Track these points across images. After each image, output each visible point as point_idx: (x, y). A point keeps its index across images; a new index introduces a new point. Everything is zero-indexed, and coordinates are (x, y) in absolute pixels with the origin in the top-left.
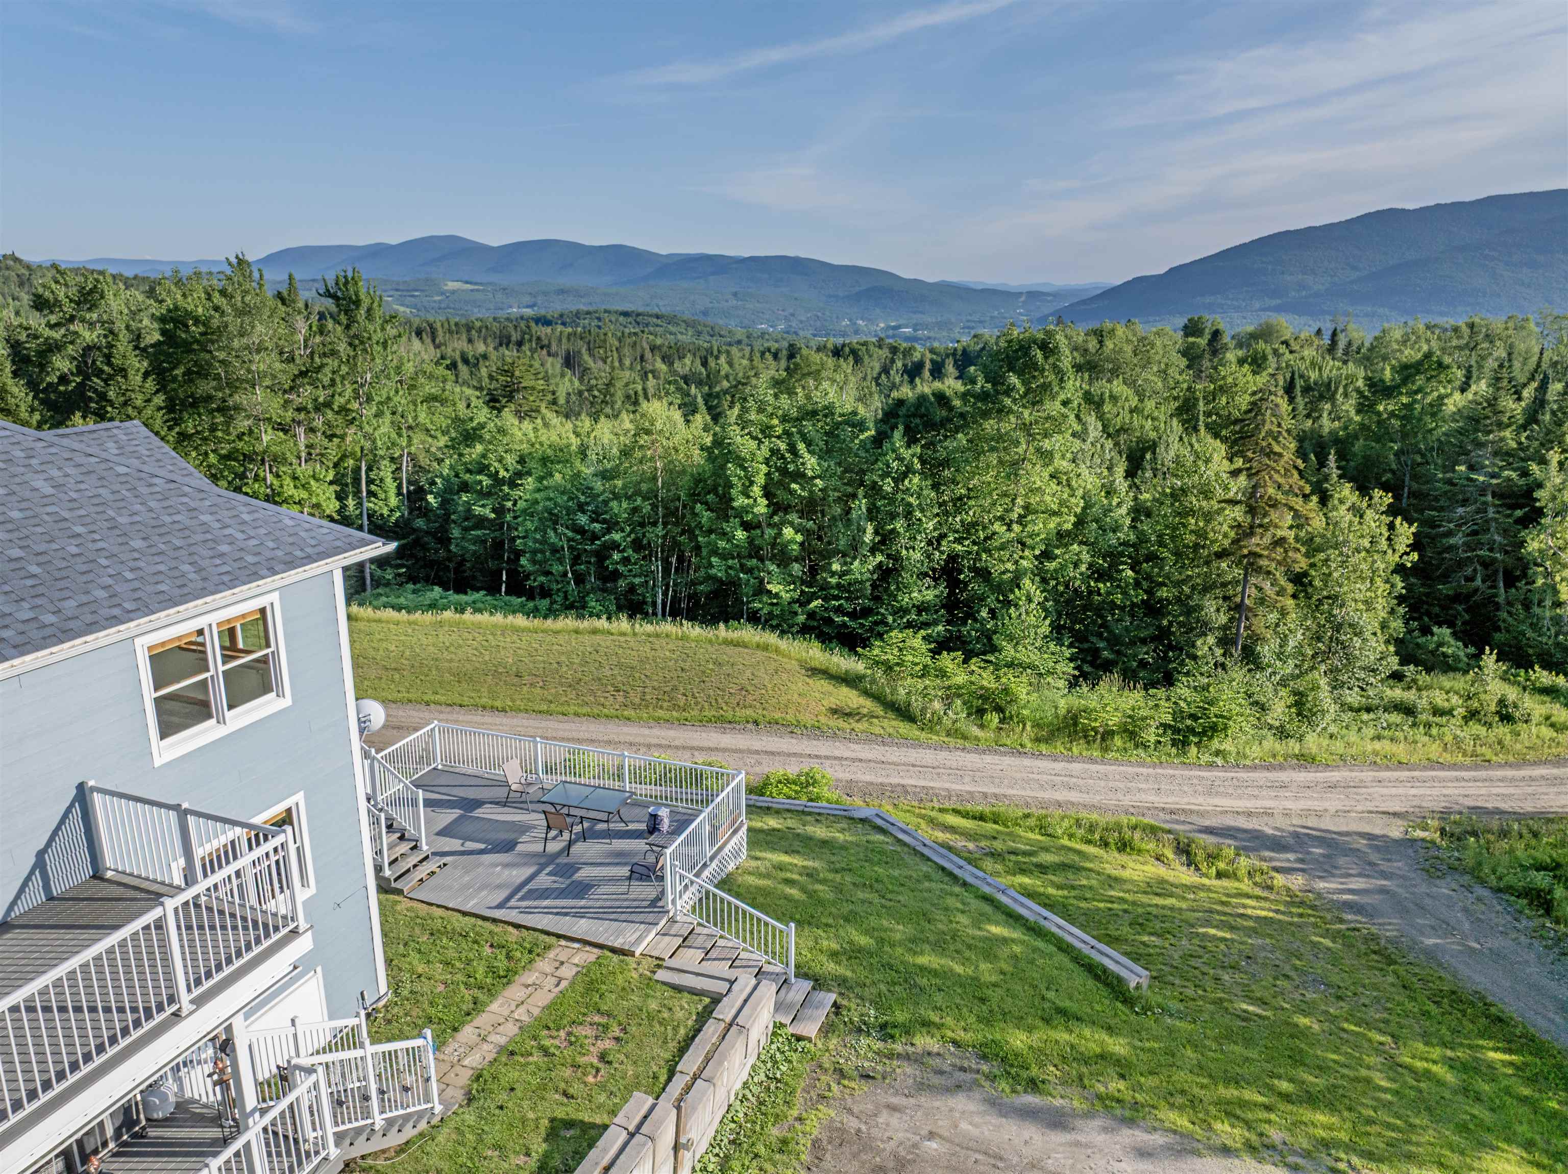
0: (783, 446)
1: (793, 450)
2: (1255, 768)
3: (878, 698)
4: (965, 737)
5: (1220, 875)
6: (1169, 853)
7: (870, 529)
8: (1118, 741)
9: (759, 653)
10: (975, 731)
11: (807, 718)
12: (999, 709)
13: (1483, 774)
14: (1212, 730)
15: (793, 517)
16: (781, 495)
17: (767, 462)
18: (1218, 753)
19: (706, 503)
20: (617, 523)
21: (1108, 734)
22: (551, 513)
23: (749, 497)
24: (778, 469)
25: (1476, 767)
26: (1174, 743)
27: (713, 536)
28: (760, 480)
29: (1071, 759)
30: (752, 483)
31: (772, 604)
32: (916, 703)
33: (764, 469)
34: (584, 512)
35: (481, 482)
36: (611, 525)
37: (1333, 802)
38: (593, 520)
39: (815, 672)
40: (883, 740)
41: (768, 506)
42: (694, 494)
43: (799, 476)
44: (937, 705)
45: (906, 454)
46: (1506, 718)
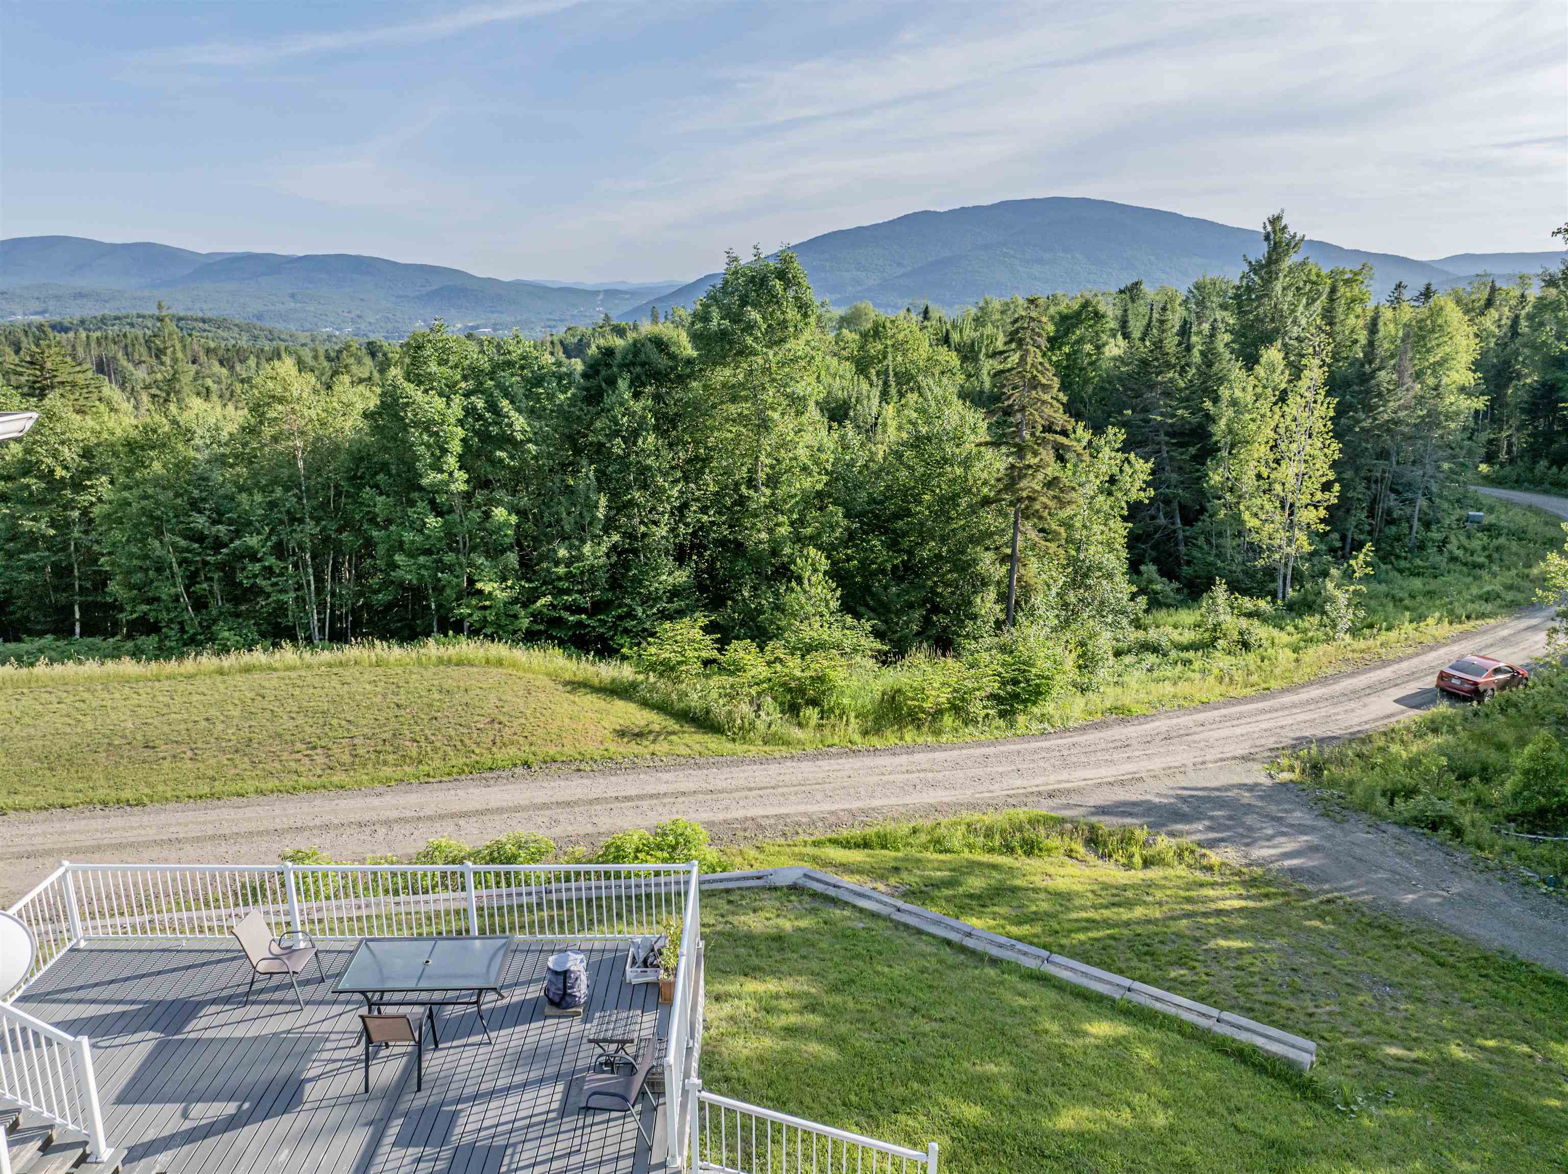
0: (480, 404)
1: (493, 407)
2: (1083, 729)
3: (662, 708)
4: (787, 743)
6: (1080, 849)
7: (603, 501)
8: (948, 720)
9: (494, 671)
10: (797, 733)
11: (591, 748)
12: (814, 702)
13: (1274, 702)
14: (1037, 694)
15: (499, 494)
16: (483, 467)
17: (461, 422)
18: (1042, 718)
19: (377, 486)
20: (250, 523)
21: (938, 713)
22: (151, 517)
23: (441, 471)
24: (476, 433)
26: (1002, 714)
27: (393, 528)
28: (456, 447)
29: (910, 750)
30: (444, 451)
31: (485, 608)
32: (720, 710)
33: (460, 432)
34: (200, 512)
35: (28, 486)
36: (242, 526)
38: (214, 522)
39: (576, 685)
40: (692, 762)
41: (467, 482)
42: (355, 477)
43: (507, 441)
44: (745, 708)
45: (637, 407)
46: (1246, 645)
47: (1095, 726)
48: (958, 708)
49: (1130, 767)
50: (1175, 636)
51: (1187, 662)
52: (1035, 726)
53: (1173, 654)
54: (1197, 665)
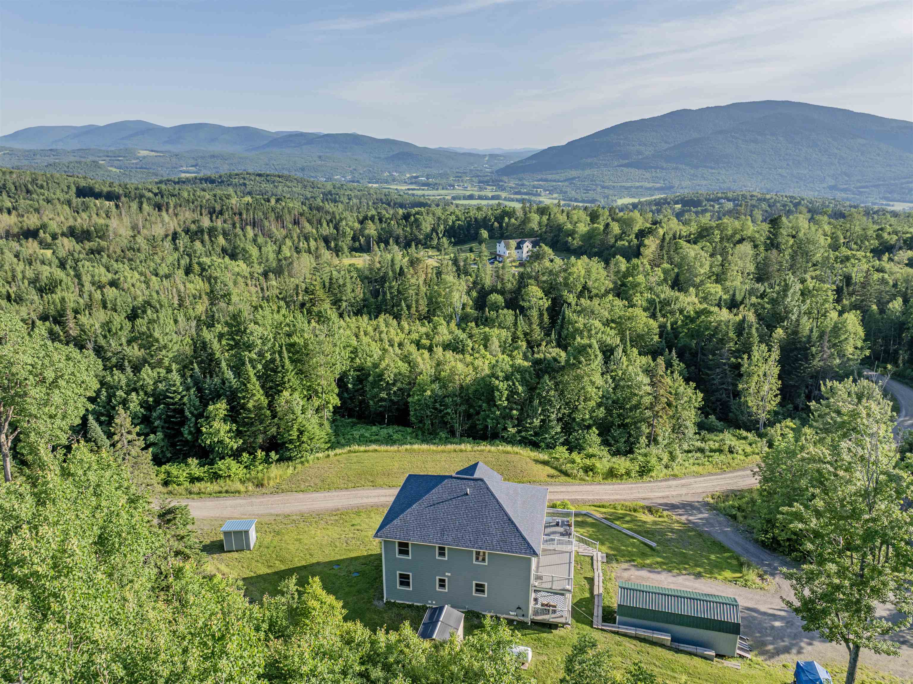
0: (511, 384)
1: (514, 384)
2: (661, 481)
3: (555, 468)
4: (584, 480)
5: (660, 517)
6: (646, 512)
7: (540, 409)
8: (625, 477)
9: (516, 456)
10: (587, 478)
11: (542, 479)
12: (591, 470)
13: (723, 476)
14: (650, 471)
16: (511, 399)
17: (506, 389)
18: (651, 477)
21: (622, 475)
23: (501, 401)
24: (510, 391)
25: (722, 474)
26: (640, 476)
27: (487, 413)
28: (505, 396)
29: (613, 484)
30: (502, 397)
31: (510, 435)
32: (570, 471)
34: (437, 403)
37: (684, 491)
38: (440, 405)
39: (537, 461)
40: (565, 484)
41: (507, 403)
43: (517, 393)
44: (575, 471)
45: (550, 384)
46: (731, 452)
47: (666, 480)
48: (628, 473)
49: (667, 493)
51: (709, 457)
52: (648, 479)
53: (707, 453)
54: (711, 459)
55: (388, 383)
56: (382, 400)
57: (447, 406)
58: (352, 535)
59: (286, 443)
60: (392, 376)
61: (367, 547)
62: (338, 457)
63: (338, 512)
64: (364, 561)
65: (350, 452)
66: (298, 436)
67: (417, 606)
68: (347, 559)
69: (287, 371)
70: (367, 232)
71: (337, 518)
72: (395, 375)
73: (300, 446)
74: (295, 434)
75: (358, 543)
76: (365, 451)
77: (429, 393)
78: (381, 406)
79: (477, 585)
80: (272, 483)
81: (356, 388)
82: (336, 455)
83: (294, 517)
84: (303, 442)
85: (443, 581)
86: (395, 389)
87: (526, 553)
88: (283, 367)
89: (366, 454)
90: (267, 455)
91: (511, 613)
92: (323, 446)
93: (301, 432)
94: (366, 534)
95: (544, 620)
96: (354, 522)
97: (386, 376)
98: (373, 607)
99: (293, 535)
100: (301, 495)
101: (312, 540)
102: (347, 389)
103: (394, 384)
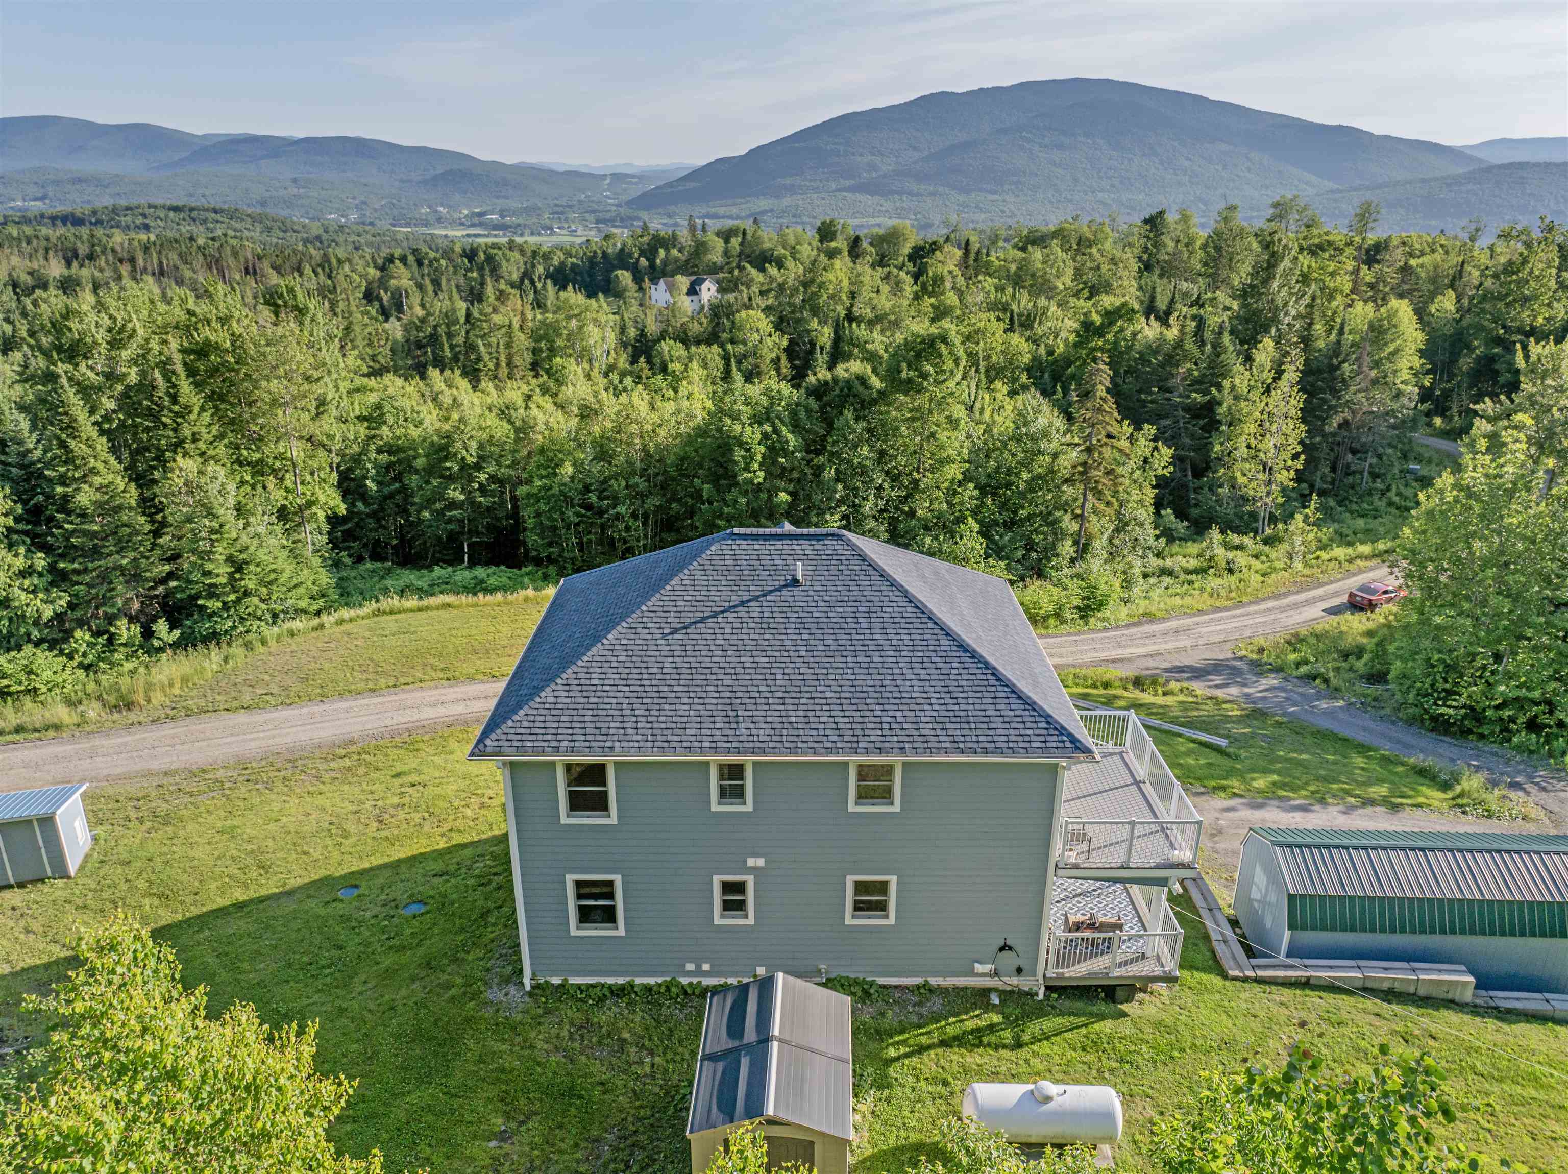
0: (769, 430)
2: (1127, 626)
8: (1052, 621)
14: (1101, 605)
15: (782, 484)
16: (772, 468)
17: (760, 442)
18: (1103, 620)
20: (619, 499)
21: (1045, 618)
23: (750, 472)
24: (769, 448)
25: (1236, 607)
26: (1081, 617)
28: (759, 458)
30: (752, 460)
33: (760, 448)
34: (591, 492)
35: (449, 468)
37: (1185, 642)
46: (1231, 571)
47: (1134, 625)
48: (1057, 615)
50: (1183, 562)
51: (1190, 583)
52: (1100, 625)
53: (1183, 576)
54: (1197, 585)
55: (464, 466)
56: (453, 505)
57: (616, 500)
58: (396, 800)
59: (198, 596)
60: (474, 444)
61: (446, 827)
62: (346, 627)
63: (353, 748)
64: (438, 866)
65: (378, 613)
66: (231, 574)
67: (648, 989)
68: (385, 866)
69: (188, 409)
70: (393, 282)
71: (347, 762)
72: (481, 446)
73: (238, 601)
74: (221, 571)
75: (417, 817)
76: (420, 610)
77: (568, 469)
78: (450, 521)
79: (860, 887)
80: (158, 698)
81: (386, 490)
82: (341, 622)
83: (220, 774)
84: (247, 594)
85: (738, 888)
86: (483, 477)
87: (1045, 751)
88: (174, 399)
89: (424, 615)
90: (148, 634)
91: (979, 968)
92: (303, 604)
93: (239, 567)
94: (438, 791)
95: (1091, 975)
96: (399, 767)
97: (459, 444)
98: (488, 1013)
99: (211, 819)
100: (242, 717)
101: (272, 827)
102: (363, 495)
103: (478, 467)
